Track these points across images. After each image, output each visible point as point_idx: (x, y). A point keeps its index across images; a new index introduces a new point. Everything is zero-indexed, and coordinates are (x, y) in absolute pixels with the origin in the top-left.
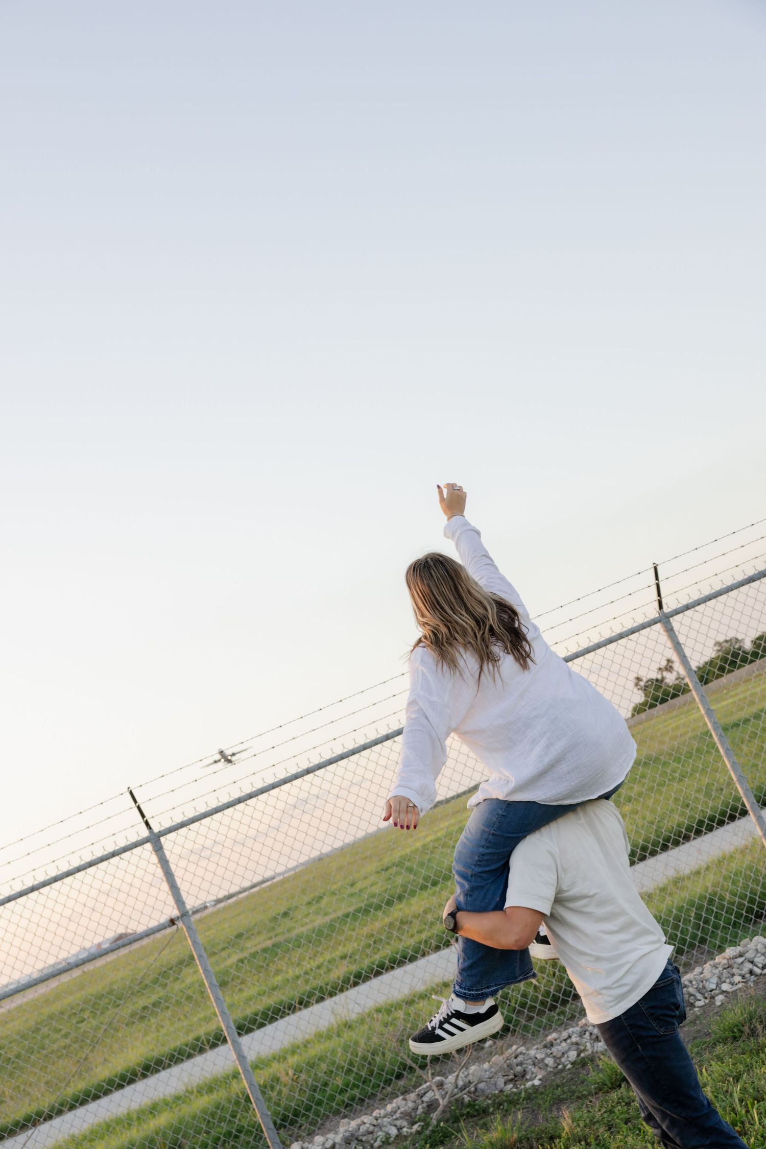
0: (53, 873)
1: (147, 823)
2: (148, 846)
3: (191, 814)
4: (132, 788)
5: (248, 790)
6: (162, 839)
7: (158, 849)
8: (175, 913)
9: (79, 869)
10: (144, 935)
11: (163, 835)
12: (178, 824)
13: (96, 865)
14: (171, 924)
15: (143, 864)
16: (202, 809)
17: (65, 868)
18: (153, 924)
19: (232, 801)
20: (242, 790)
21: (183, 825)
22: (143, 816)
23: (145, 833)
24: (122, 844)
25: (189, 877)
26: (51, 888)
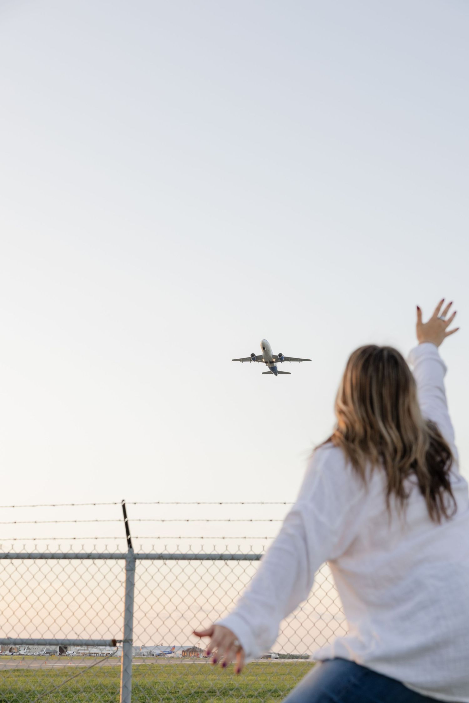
0: (30, 550)
1: (129, 542)
2: (123, 563)
3: (172, 550)
4: (126, 502)
5: (233, 551)
6: (138, 562)
7: (130, 570)
8: (120, 636)
9: (53, 556)
10: (84, 643)
11: (139, 559)
12: (157, 554)
13: (70, 560)
14: (112, 644)
15: (110, 577)
16: (184, 550)
17: (42, 550)
18: (96, 637)
19: (215, 555)
20: (228, 548)
21: (160, 557)
22: (128, 533)
23: (124, 549)
24: (100, 550)
25: (146, 607)
26: (46, 562)
